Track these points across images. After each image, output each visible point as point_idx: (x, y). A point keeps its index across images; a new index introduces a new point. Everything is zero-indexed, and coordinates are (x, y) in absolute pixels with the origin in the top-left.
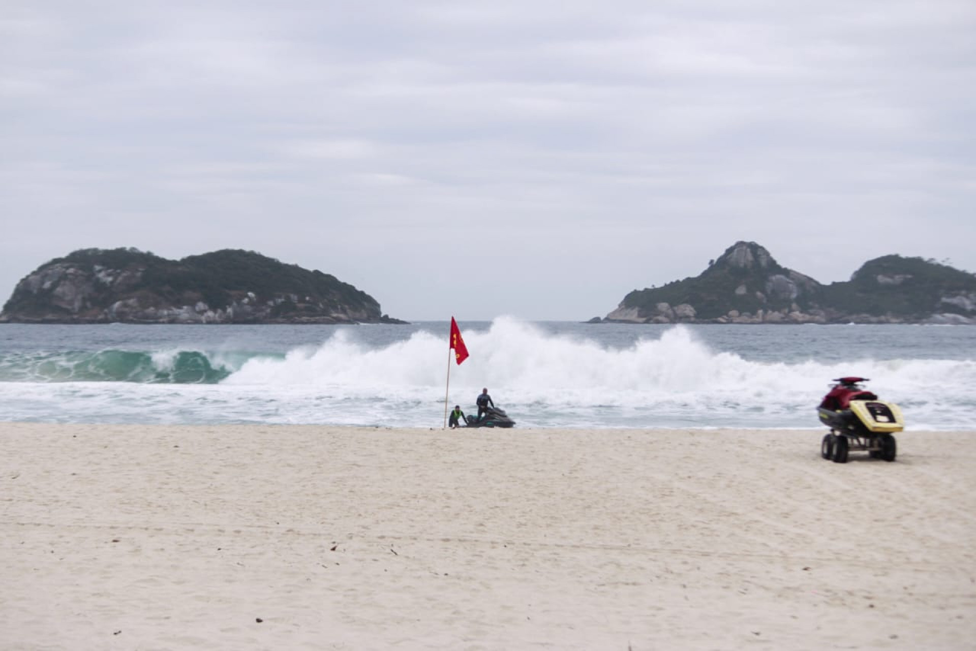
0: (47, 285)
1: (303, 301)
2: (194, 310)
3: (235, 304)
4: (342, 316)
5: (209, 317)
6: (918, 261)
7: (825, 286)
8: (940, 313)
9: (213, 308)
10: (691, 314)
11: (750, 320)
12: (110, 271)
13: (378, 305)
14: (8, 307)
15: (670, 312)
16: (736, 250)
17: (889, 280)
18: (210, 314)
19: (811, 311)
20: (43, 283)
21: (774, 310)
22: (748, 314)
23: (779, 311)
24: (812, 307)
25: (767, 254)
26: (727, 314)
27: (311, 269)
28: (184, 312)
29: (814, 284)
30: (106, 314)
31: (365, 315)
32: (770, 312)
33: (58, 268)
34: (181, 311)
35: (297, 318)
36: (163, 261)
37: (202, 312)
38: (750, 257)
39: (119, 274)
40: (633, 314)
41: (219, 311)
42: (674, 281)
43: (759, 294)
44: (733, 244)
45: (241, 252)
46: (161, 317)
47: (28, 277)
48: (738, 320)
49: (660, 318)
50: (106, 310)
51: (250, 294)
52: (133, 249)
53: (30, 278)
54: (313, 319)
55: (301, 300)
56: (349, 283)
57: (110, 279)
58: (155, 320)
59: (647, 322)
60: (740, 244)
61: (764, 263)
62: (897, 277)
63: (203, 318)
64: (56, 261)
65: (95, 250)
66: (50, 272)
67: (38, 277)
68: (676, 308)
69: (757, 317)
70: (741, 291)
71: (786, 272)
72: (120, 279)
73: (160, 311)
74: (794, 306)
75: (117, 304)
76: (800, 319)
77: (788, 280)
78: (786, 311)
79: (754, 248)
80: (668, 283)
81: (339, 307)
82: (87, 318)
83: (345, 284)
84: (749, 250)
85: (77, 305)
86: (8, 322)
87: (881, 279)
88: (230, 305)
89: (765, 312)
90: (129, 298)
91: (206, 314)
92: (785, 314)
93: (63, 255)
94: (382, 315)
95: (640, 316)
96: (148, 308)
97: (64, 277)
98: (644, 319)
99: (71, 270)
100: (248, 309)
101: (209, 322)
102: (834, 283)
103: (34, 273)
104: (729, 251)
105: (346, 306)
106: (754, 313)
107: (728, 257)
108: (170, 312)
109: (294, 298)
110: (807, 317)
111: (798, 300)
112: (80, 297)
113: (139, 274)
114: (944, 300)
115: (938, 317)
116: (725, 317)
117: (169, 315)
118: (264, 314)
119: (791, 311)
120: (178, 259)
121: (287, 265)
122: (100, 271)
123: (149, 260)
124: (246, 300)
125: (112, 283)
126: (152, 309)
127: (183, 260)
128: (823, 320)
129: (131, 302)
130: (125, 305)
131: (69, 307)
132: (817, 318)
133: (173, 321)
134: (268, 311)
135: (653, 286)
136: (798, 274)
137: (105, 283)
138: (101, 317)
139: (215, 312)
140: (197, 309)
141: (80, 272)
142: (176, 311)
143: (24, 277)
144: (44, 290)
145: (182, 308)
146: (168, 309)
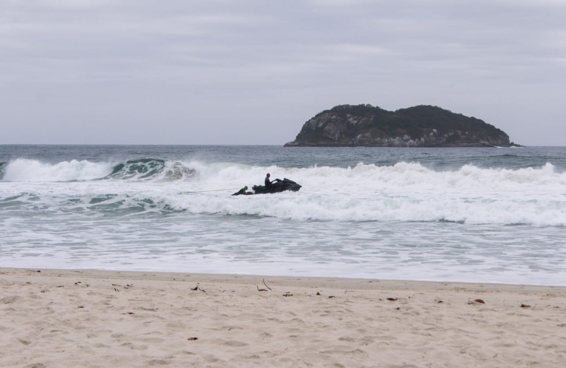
0: (321, 125)
1: (465, 134)
2: (402, 139)
3: (425, 136)
4: (486, 143)
5: (411, 143)
9: (413, 138)
12: (355, 117)
13: (508, 137)
14: (299, 137)
18: (412, 141)
20: (318, 124)
27: (470, 116)
28: (397, 140)
30: (353, 141)
31: (500, 143)
33: (327, 116)
34: (395, 140)
35: (460, 144)
36: (386, 112)
37: (407, 140)
39: (361, 119)
41: (417, 140)
45: (430, 107)
46: (383, 143)
47: (310, 120)
50: (353, 139)
51: (434, 130)
52: (368, 105)
53: (311, 121)
54: (469, 144)
55: (464, 134)
56: (491, 124)
57: (356, 122)
58: (380, 145)
63: (407, 144)
64: (325, 112)
65: (348, 106)
66: (322, 118)
67: (315, 121)
72: (361, 122)
73: (384, 140)
75: (359, 136)
81: (485, 138)
82: (343, 143)
83: (489, 125)
85: (337, 136)
86: (299, 146)
88: (423, 136)
90: (366, 133)
91: (409, 142)
93: (330, 108)
94: (510, 142)
96: (376, 138)
97: (330, 120)
99: (334, 117)
100: (433, 138)
101: (411, 146)
103: (313, 118)
105: (489, 137)
108: (389, 140)
109: (459, 132)
112: (338, 132)
113: (372, 119)
117: (388, 142)
118: (442, 141)
120: (394, 111)
121: (456, 114)
122: (350, 117)
123: (377, 110)
124: (432, 134)
125: (356, 124)
126: (379, 138)
127: (397, 111)
129: (367, 134)
130: (364, 136)
131: (333, 138)
133: (390, 145)
134: (444, 140)
137: (352, 124)
138: (350, 143)
139: (414, 140)
140: (404, 138)
141: (339, 118)
142: (392, 140)
143: (308, 120)
144: (319, 127)
145: (395, 138)
146: (388, 139)
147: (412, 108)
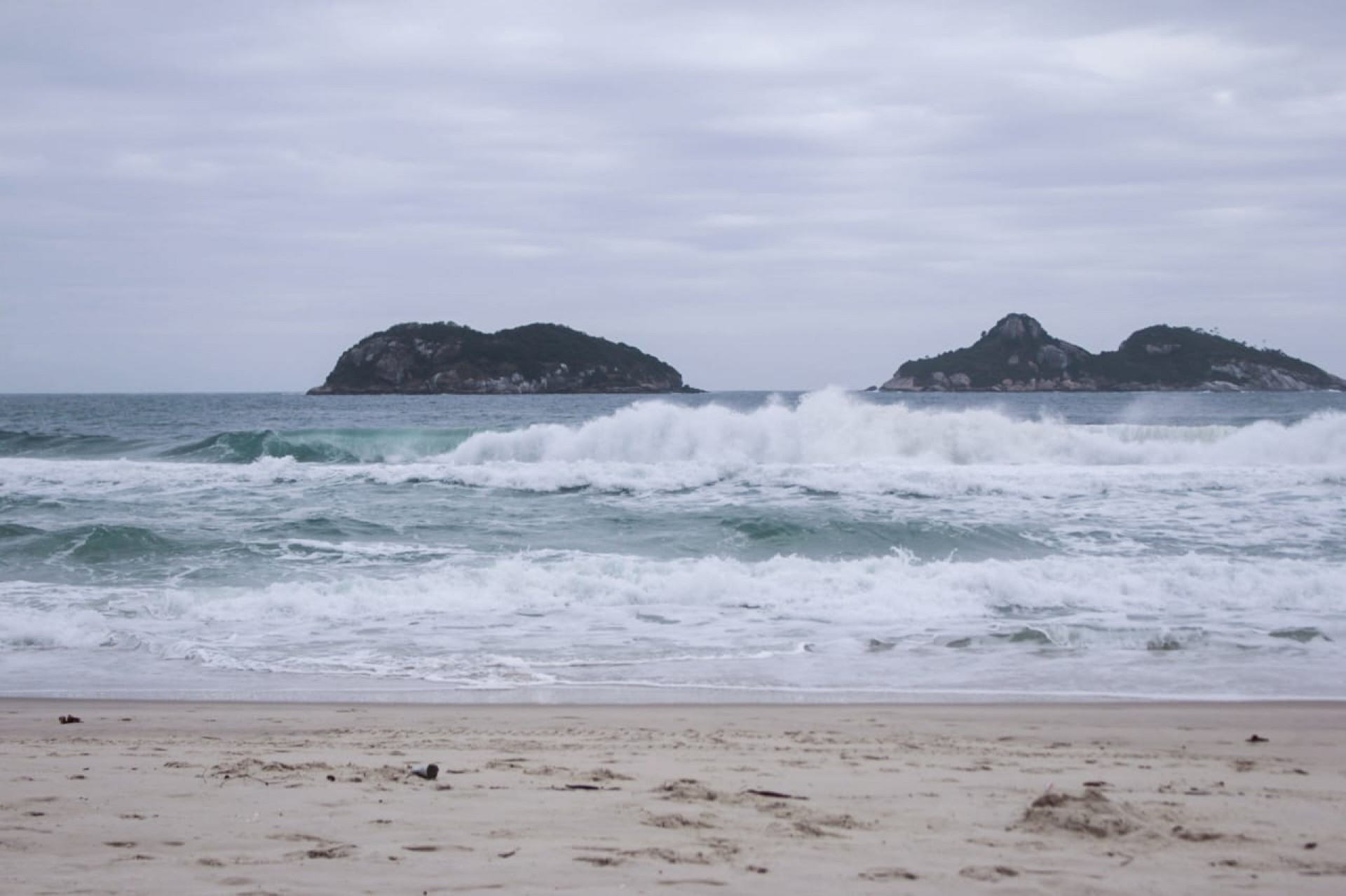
0: (370, 357)
1: (613, 372)
2: (511, 381)
3: (548, 375)
5: (524, 387)
6: (1185, 331)
7: (1094, 356)
8: (1211, 382)
9: (529, 378)
10: (967, 383)
11: (1024, 389)
12: (430, 344)
13: (680, 376)
14: (331, 379)
15: (946, 381)
16: (1008, 322)
17: (1157, 349)
18: (526, 384)
19: (1082, 379)
20: (365, 355)
21: (1046, 380)
22: (1021, 382)
23: (1051, 379)
24: (1083, 376)
25: (1039, 325)
26: (1001, 383)
27: (617, 342)
28: (501, 383)
29: (1084, 354)
30: (427, 384)
31: (668, 385)
32: (1042, 380)
33: (380, 340)
34: (498, 382)
35: (608, 388)
36: (479, 335)
37: (518, 383)
38: (1022, 329)
39: (438, 347)
40: (909, 384)
41: (534, 381)
42: (947, 351)
43: (1031, 363)
44: (1005, 315)
45: (551, 326)
46: (479, 388)
47: (350, 350)
48: (1012, 388)
49: (937, 387)
50: (428, 382)
51: (563, 365)
52: (450, 323)
53: (353, 351)
54: (623, 389)
55: (611, 371)
56: (652, 354)
57: (430, 352)
58: (474, 390)
59: (924, 390)
60: (1012, 316)
61: (1035, 333)
62: (1166, 347)
63: (519, 389)
64: (377, 335)
65: (415, 324)
66: (372, 345)
67: (360, 351)
68: (951, 377)
69: (1031, 386)
70: (1014, 360)
71: (1057, 342)
72: (440, 351)
73: (479, 383)
74: (1065, 374)
75: (437, 376)
76: (1072, 387)
77: (1059, 350)
78: (1058, 379)
79: (1025, 319)
80: (941, 353)
81: (646, 377)
82: (410, 389)
83: (648, 356)
84: (1020, 322)
85: (399, 376)
86: (332, 393)
87: (1149, 348)
88: (544, 376)
89: (1038, 380)
90: (448, 370)
91: (521, 385)
92: (1057, 382)
93: (384, 328)
94: (683, 386)
95: (916, 384)
96: (467, 379)
97: (386, 350)
98: (920, 388)
99: (393, 344)
100: (561, 379)
101: (525, 392)
102: (1103, 353)
103: (355, 346)
104: (1001, 323)
105: (651, 377)
106: (1027, 381)
107: (1000, 329)
108: (488, 382)
109: (604, 368)
110: (1079, 385)
111: (1068, 368)
112: (402, 369)
113: (458, 347)
114: (1213, 367)
115: (1209, 384)
116: (1000, 386)
117: (487, 386)
118: (576, 384)
119: (1062, 379)
120: (493, 332)
121: (594, 338)
122: (420, 344)
123: (466, 334)
124: (559, 371)
125: (432, 355)
126: (471, 380)
127: (498, 334)
128: (1094, 388)
129: (451, 373)
130: (445, 377)
131: (392, 379)
132: (1088, 386)
133: (492, 391)
134: (581, 381)
135: (927, 356)
136: (1068, 344)
137: (425, 356)
138: (423, 388)
139: (530, 382)
140: (513, 379)
141: (402, 345)
142: (494, 382)
143: (346, 350)
144: (367, 362)
145: (498, 379)
146: (486, 380)
147: (522, 328)
